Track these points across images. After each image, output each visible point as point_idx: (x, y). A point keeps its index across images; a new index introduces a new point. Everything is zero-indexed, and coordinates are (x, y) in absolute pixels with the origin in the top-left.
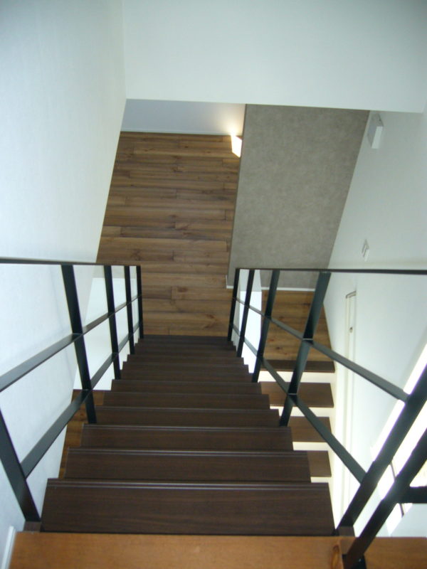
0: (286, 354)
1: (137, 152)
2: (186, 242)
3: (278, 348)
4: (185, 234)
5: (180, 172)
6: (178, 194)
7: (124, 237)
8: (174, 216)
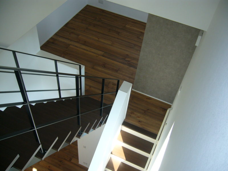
0: (141, 125)
1: (127, 26)
2: (126, 66)
3: (140, 121)
4: (128, 63)
5: (140, 39)
6: (134, 47)
7: (104, 57)
8: (127, 55)
